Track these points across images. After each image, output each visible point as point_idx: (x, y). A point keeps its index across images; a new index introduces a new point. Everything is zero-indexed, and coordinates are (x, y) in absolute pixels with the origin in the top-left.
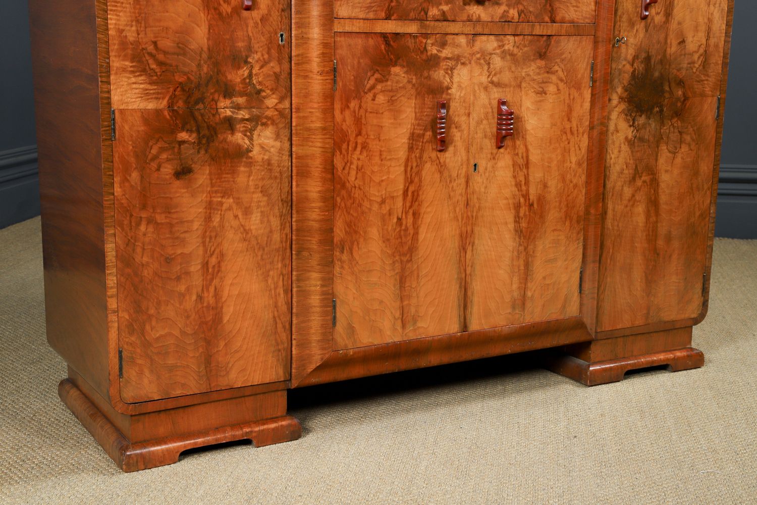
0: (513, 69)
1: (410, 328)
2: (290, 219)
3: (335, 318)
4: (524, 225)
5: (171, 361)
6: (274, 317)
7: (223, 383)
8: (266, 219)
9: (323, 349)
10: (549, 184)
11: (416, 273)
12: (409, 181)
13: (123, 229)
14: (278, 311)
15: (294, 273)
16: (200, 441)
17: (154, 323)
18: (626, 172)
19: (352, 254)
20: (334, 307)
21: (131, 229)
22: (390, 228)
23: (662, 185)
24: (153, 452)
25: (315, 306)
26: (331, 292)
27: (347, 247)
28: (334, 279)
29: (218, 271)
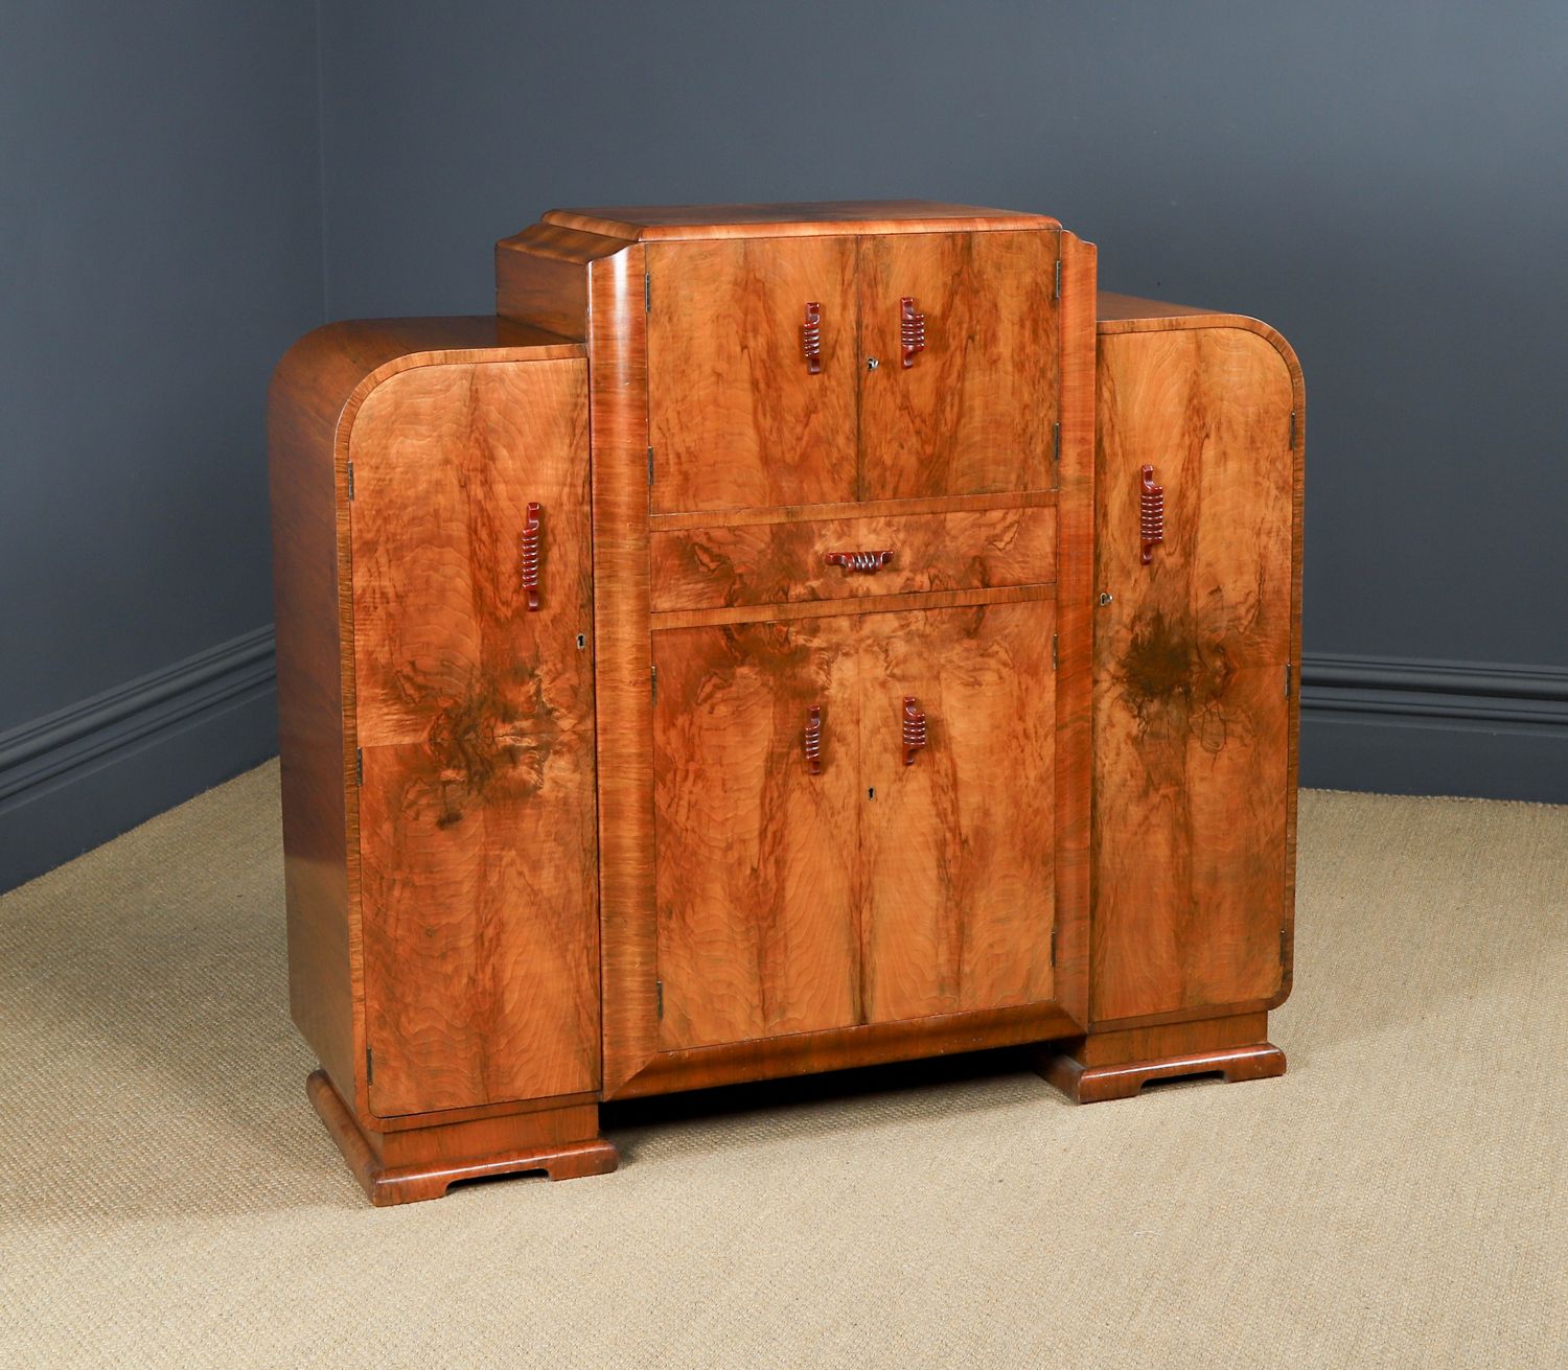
0: (926, 655)
1: (775, 1021)
2: (595, 874)
3: (660, 1007)
4: (953, 870)
5: (435, 1064)
6: (576, 1005)
7: (506, 1093)
8: (562, 875)
9: (645, 1049)
10: (993, 810)
11: (782, 943)
12: (768, 817)
13: (371, 896)
14: (581, 997)
15: (604, 946)
16: (477, 1169)
17: (412, 1014)
18: (1131, 783)
19: (684, 920)
20: (660, 993)
21: (381, 896)
22: (741, 883)
23: (1197, 801)
24: (411, 1181)
25: (633, 991)
26: (654, 972)
27: (676, 911)
28: (659, 954)
29: (497, 946)
